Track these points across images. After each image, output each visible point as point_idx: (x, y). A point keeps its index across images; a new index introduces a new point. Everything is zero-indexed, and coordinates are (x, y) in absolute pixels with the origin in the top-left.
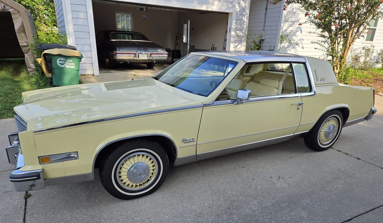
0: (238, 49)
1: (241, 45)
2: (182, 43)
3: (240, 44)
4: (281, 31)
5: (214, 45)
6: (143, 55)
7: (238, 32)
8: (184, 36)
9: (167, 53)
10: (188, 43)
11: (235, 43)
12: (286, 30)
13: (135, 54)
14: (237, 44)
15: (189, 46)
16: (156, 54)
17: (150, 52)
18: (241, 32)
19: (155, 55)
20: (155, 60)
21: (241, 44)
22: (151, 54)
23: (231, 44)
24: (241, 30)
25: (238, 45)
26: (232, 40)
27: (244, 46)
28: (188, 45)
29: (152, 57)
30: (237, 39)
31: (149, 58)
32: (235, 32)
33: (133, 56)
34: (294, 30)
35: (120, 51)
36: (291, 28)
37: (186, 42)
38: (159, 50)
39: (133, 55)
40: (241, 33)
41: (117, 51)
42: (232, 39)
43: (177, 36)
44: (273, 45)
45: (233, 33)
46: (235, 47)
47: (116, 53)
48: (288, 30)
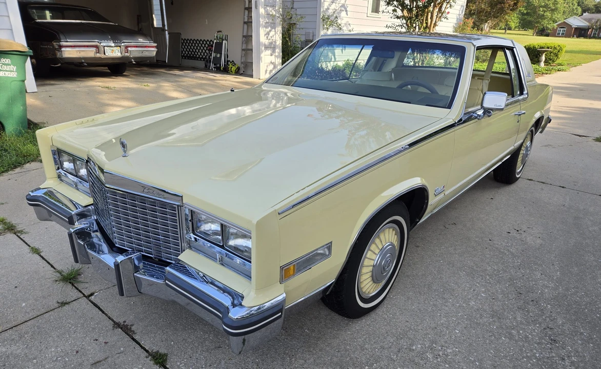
0: (272, 37)
1: (275, 31)
2: (152, 29)
3: (273, 30)
4: (322, 10)
5: (221, 31)
6: (112, 49)
7: (268, 8)
8: (154, 15)
9: (156, 45)
10: (166, 29)
11: (266, 27)
12: (328, 9)
13: (96, 47)
14: (270, 28)
15: (169, 34)
16: (137, 47)
17: (124, 42)
18: (273, 9)
19: (133, 49)
20: (135, 58)
21: (275, 29)
22: (127, 47)
23: (261, 28)
24: (273, 6)
25: (270, 31)
26: (261, 23)
27: (279, 32)
28: (167, 32)
29: (129, 52)
30: (268, 21)
31: (123, 55)
32: (265, 9)
33: (92, 51)
34: (338, 8)
35: (67, 42)
36: (333, 6)
37: (161, 26)
38: (141, 40)
39: (94, 49)
40: (273, 11)
41: (61, 42)
42: (261, 20)
43: (139, 16)
44: (311, 31)
45: (262, 11)
46: (266, 34)
47: (61, 47)
48: (330, 8)
